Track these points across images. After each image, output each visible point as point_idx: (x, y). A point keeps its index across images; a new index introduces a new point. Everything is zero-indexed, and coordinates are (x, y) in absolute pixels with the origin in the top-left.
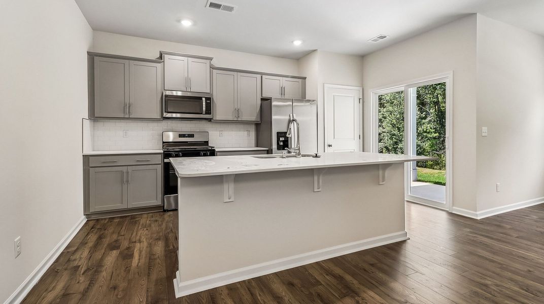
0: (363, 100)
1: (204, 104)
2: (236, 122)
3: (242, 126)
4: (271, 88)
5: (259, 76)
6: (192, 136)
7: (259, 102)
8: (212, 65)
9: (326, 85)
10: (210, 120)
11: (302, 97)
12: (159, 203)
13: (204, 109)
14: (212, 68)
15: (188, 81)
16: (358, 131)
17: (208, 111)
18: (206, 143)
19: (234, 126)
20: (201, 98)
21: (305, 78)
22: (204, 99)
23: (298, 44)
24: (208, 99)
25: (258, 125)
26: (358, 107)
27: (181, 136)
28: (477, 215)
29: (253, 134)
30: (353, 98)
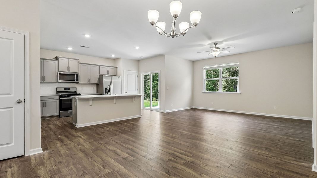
0: (139, 76)
1: (76, 77)
2: (89, 84)
3: (91, 85)
4: (103, 71)
5: (98, 66)
6: (70, 89)
7: (98, 76)
8: (79, 62)
9: (125, 71)
10: (78, 83)
11: (116, 75)
12: (58, 114)
13: (76, 79)
14: (79, 63)
15: (68, 68)
16: (137, 87)
17: (77, 80)
18: (76, 92)
19: (87, 85)
20: (74, 75)
21: (117, 67)
22: (75, 75)
23: (113, 56)
24: (77, 75)
25: (98, 85)
26: (137, 79)
27: (64, 89)
28: (165, 112)
29: (96, 88)
30: (135, 76)
